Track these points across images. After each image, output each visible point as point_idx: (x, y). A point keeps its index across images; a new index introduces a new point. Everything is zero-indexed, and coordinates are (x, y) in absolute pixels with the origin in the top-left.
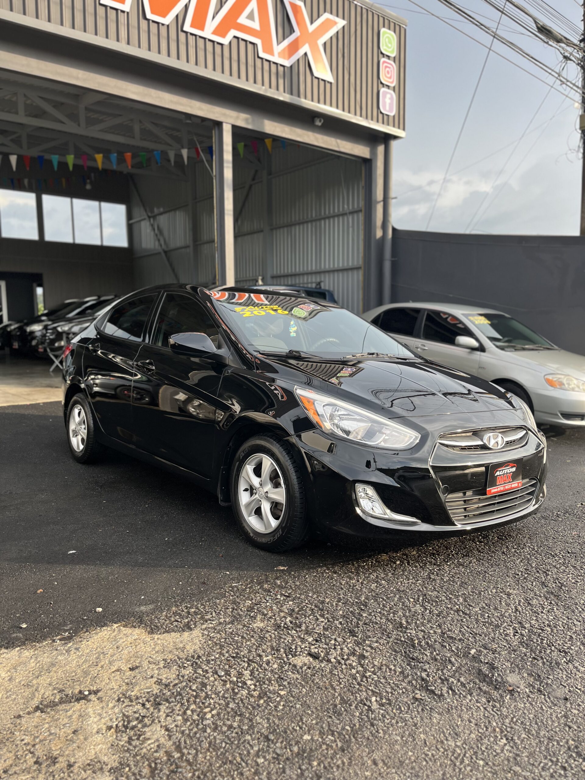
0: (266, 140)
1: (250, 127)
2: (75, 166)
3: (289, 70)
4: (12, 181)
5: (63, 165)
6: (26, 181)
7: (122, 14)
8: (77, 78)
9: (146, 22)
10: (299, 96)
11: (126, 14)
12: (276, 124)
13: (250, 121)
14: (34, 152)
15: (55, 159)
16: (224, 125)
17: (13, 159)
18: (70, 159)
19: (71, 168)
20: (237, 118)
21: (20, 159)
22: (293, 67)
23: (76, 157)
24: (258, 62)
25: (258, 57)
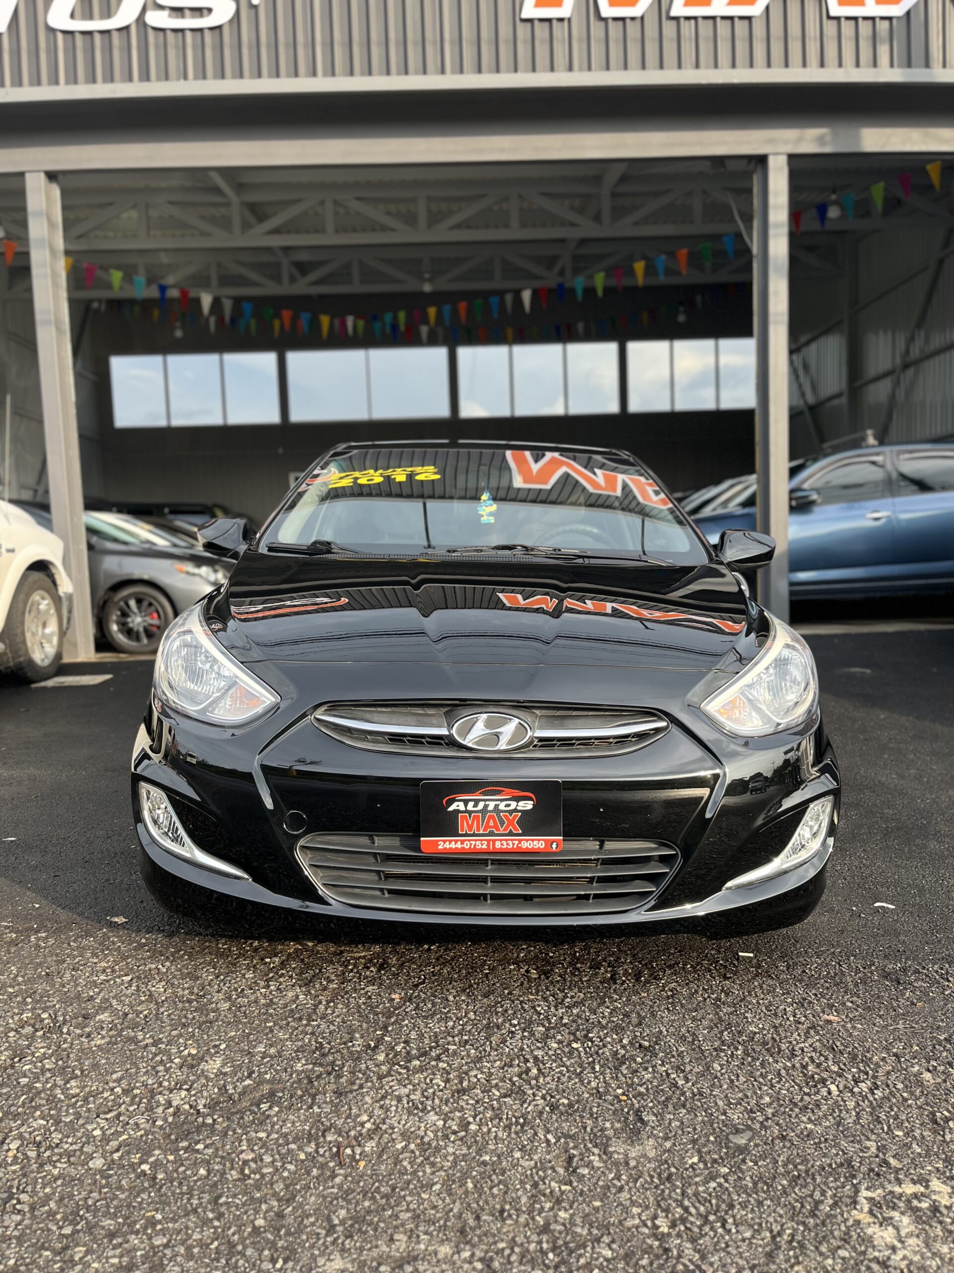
0: (929, 167)
1: (828, 149)
2: (606, 289)
3: (904, 22)
4: (558, 329)
5: (590, 291)
6: (580, 327)
7: (560, 24)
8: (503, 150)
9: (602, 24)
10: (927, 65)
11: (566, 23)
12: (888, 131)
13: (828, 138)
14: (551, 280)
15: (579, 283)
16: (772, 162)
17: (526, 296)
18: (599, 281)
19: (600, 292)
20: (800, 140)
21: (535, 294)
22: (912, 14)
23: (607, 276)
24: (830, 28)
25: (829, 17)
